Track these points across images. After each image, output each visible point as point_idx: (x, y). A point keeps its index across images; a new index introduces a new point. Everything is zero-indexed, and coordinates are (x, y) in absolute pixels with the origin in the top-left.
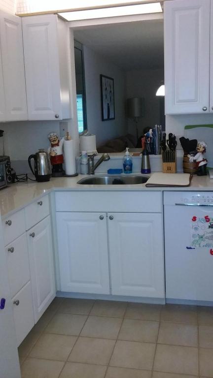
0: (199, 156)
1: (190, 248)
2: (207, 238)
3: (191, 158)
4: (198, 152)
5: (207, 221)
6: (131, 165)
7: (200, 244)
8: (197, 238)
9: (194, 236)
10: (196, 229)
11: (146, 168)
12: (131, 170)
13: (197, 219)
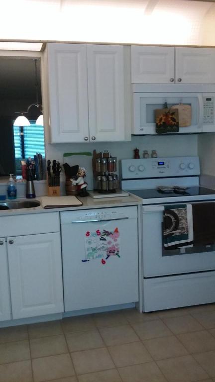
0: (81, 180)
1: (86, 261)
2: (99, 249)
3: (74, 182)
4: (79, 176)
5: (98, 235)
6: (15, 191)
7: (93, 256)
8: (91, 251)
9: (88, 249)
10: (90, 243)
11: (31, 193)
12: (15, 196)
13: (90, 234)
